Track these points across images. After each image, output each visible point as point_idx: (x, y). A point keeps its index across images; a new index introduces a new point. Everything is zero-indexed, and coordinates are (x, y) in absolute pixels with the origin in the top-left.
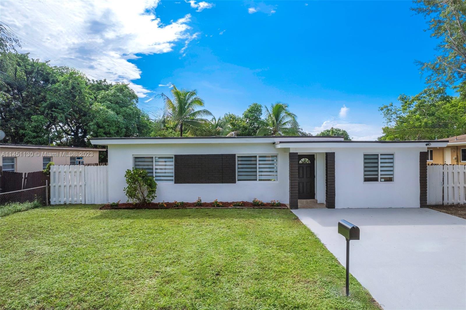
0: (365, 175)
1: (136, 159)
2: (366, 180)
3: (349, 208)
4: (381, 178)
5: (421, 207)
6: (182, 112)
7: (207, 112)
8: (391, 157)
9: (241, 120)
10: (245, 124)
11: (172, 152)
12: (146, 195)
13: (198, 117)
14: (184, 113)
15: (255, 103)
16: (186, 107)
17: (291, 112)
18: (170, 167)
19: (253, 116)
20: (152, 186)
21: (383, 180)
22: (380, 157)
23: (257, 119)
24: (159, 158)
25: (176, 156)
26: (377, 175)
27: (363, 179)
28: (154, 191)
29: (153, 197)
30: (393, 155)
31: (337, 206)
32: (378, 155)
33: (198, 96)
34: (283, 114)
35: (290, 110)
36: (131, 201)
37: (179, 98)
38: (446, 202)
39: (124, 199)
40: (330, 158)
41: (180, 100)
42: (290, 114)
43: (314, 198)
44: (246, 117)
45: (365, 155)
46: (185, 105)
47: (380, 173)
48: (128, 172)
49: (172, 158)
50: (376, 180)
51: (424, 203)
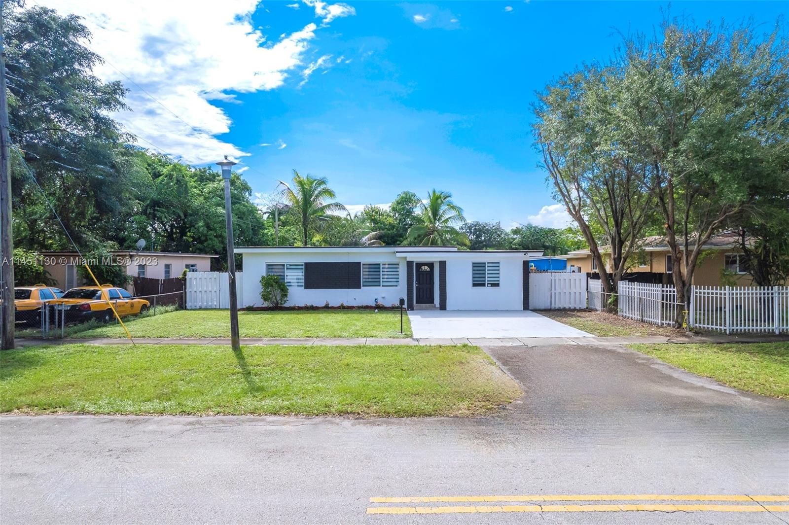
0: (474, 281)
1: (270, 267)
2: (474, 285)
3: (459, 310)
4: (488, 284)
5: (524, 309)
6: (306, 206)
7: (339, 206)
8: (496, 265)
9: (388, 215)
10: (391, 220)
11: (302, 260)
12: (278, 299)
13: (328, 212)
14: (310, 207)
15: (406, 190)
16: (312, 199)
17: (454, 204)
18: (300, 274)
19: (403, 209)
20: (284, 291)
21: (490, 285)
22: (487, 265)
23: (409, 213)
24: (291, 265)
25: (305, 263)
26: (485, 281)
27: (471, 284)
28: (286, 295)
29: (285, 301)
30: (499, 263)
31: (448, 308)
32: (485, 263)
33: (329, 186)
34: (443, 207)
35: (455, 200)
36: (266, 304)
37: (303, 188)
38: (553, 306)
39: (260, 303)
40: (443, 264)
41: (304, 191)
42: (453, 208)
43: (433, 303)
44: (394, 209)
45: (473, 263)
46: (311, 196)
47: (487, 279)
48: (263, 278)
49: (302, 265)
50: (484, 285)
51: (526, 306)
